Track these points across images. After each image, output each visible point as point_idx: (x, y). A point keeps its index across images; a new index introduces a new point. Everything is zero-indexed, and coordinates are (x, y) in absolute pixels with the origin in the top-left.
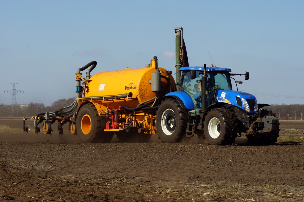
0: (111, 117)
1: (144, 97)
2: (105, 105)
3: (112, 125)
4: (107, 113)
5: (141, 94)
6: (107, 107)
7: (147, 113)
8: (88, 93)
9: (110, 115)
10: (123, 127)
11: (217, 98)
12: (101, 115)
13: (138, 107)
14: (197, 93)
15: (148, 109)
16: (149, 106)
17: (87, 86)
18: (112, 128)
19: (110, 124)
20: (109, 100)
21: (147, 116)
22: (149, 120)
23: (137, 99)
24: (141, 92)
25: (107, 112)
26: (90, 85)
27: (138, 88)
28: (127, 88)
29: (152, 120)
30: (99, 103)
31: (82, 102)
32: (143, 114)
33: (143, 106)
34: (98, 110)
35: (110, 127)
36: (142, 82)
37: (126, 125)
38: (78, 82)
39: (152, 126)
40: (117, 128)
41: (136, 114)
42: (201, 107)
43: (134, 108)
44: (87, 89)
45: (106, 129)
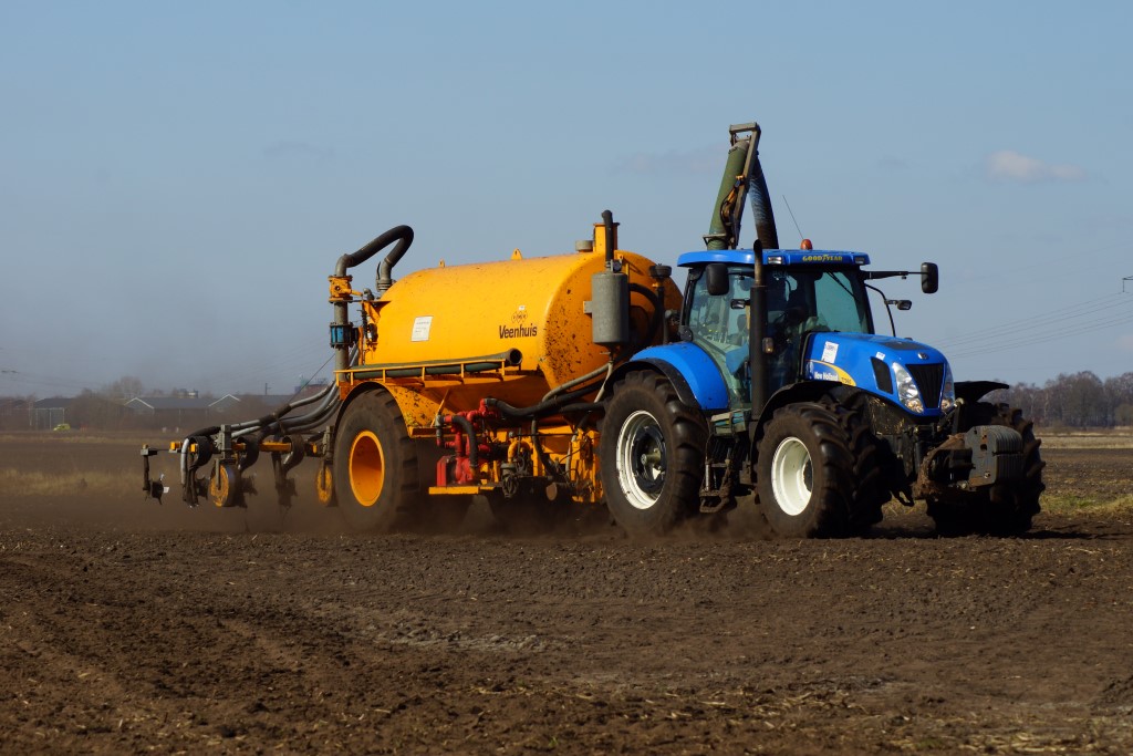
0: (453, 439)
1: (565, 365)
2: (436, 395)
3: (457, 470)
4: (439, 427)
5: (555, 352)
6: (439, 402)
7: (581, 423)
8: (375, 349)
9: (448, 432)
10: (497, 480)
11: (811, 364)
12: (415, 432)
13: (548, 403)
14: (739, 347)
15: (584, 411)
16: (584, 397)
17: (370, 321)
18: (457, 480)
19: (450, 467)
20: (448, 379)
21: (580, 437)
22: (586, 449)
23: (538, 373)
24: (555, 346)
25: (437, 424)
26: (383, 321)
27: (541, 333)
28: (505, 333)
30: (412, 389)
31: (352, 383)
32: (567, 430)
33: (561, 398)
34: (405, 414)
35: (450, 479)
36: (558, 309)
37: (505, 472)
38: (339, 309)
40: (475, 482)
41: (542, 431)
42: (752, 401)
43: (529, 409)
44: (370, 336)
45: (434, 484)
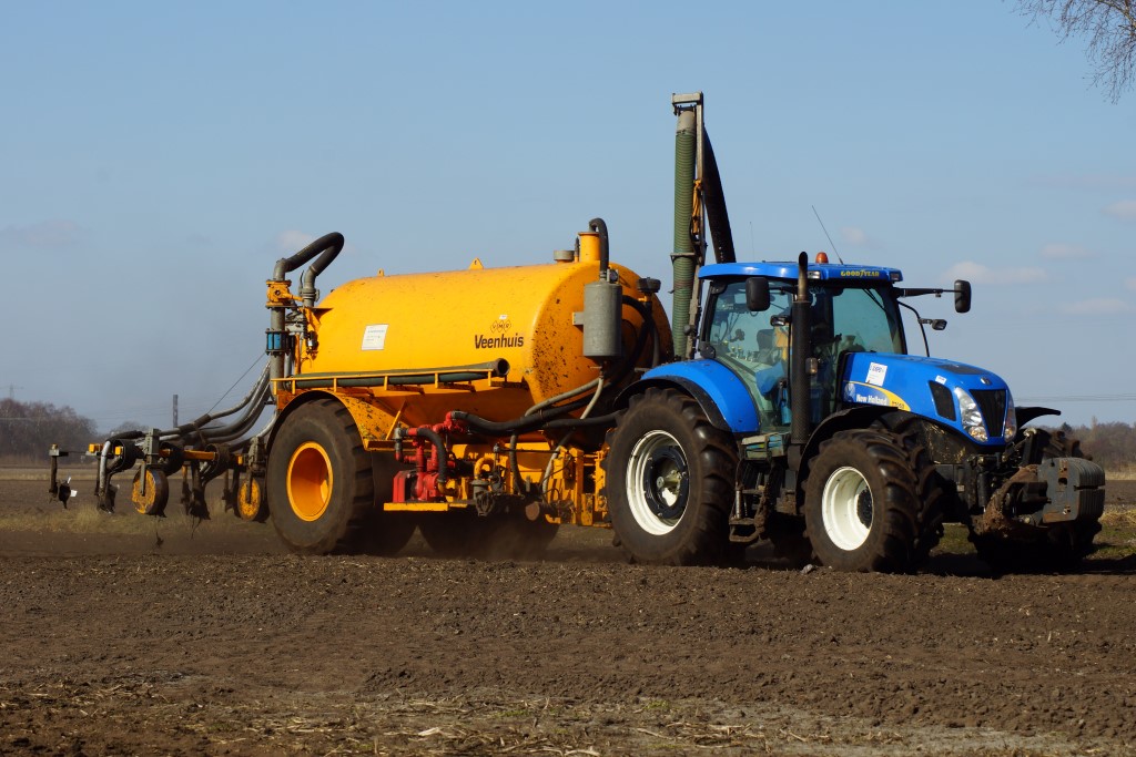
0: (414, 454)
1: (552, 377)
2: (387, 405)
3: (418, 487)
4: (400, 441)
5: (542, 365)
6: (394, 415)
7: (565, 439)
8: (314, 358)
9: (410, 445)
10: (465, 497)
11: (851, 386)
12: (371, 444)
13: (531, 419)
14: (768, 366)
15: (568, 428)
16: (571, 413)
17: (310, 328)
18: (416, 497)
19: (409, 483)
20: (407, 389)
21: (562, 455)
22: (569, 468)
23: (524, 385)
24: (542, 358)
25: (397, 436)
26: (324, 328)
27: (529, 344)
28: (481, 343)
29: (582, 471)
30: (363, 399)
31: (294, 392)
32: (544, 446)
33: (547, 413)
34: (359, 426)
35: (410, 495)
36: (547, 319)
37: (476, 490)
38: (276, 314)
39: (579, 495)
40: (439, 499)
41: (520, 446)
42: (788, 425)
43: (510, 423)
44: (310, 344)
45: (390, 500)
